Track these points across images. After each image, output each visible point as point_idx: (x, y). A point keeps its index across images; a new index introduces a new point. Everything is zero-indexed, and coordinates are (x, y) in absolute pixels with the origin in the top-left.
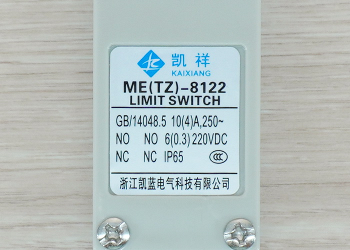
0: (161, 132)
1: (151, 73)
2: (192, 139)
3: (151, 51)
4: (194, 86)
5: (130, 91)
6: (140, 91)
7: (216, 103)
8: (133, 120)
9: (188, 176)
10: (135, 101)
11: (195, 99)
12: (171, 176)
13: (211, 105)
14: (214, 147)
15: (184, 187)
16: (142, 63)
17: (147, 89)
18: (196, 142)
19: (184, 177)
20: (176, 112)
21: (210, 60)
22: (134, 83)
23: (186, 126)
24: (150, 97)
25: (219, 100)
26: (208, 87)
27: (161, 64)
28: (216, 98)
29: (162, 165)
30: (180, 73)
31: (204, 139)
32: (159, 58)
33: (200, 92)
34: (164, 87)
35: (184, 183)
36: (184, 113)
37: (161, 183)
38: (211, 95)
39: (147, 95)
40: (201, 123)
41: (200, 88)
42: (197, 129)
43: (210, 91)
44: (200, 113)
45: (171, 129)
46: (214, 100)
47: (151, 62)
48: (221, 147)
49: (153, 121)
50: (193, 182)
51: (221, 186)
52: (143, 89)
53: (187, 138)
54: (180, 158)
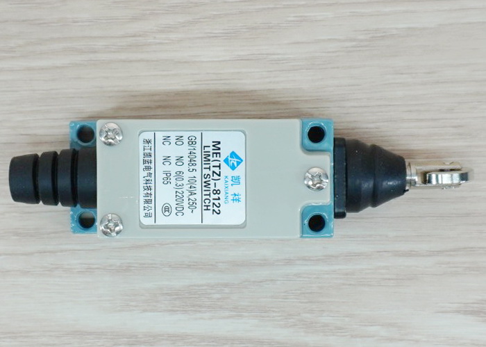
0: (185, 168)
1: (226, 161)
2: (180, 191)
3: (242, 161)
4: (217, 192)
5: (214, 146)
6: (213, 153)
7: (206, 208)
8: (192, 148)
9: (153, 188)
10: (207, 149)
11: (208, 193)
12: (153, 175)
13: (204, 204)
14: (174, 206)
15: (145, 185)
16: (233, 154)
17: (215, 158)
18: (178, 194)
19: (153, 185)
20: (198, 179)
21: (236, 203)
22: (219, 149)
23: (189, 186)
24: (209, 160)
25: (207, 209)
26: (216, 202)
27: (233, 168)
28: (209, 208)
29: (161, 169)
30: (226, 182)
31: (179, 198)
33: (213, 196)
34: (217, 170)
35: (148, 185)
36: (198, 185)
37: (148, 168)
38: (211, 204)
39: (211, 158)
40: (191, 197)
41: (216, 196)
42: (186, 194)
43: (214, 204)
44: (198, 196)
45: (187, 175)
46: (207, 206)
47: (234, 161)
48: (174, 211)
49: (192, 162)
50: (149, 192)
51: (146, 211)
52: (215, 155)
53: (180, 187)
54: (166, 182)
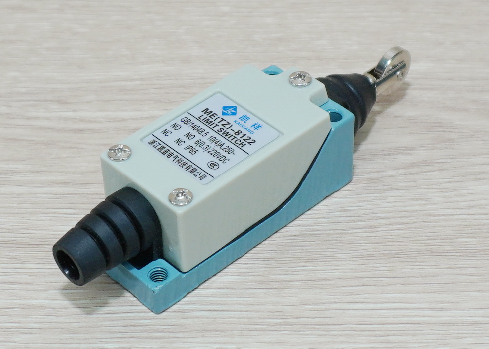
0: (198, 137)
1: (224, 114)
2: (210, 150)
3: (236, 107)
4: (239, 132)
5: (205, 113)
6: (210, 116)
7: (241, 145)
8: (191, 124)
9: (187, 161)
10: (202, 118)
11: (232, 137)
12: (179, 155)
13: (237, 145)
14: (216, 160)
15: (180, 164)
17: (214, 118)
18: (210, 152)
19: (185, 160)
20: (215, 135)
21: (260, 129)
22: (211, 112)
23: (214, 143)
24: (211, 122)
25: (243, 145)
26: (245, 137)
27: (234, 114)
28: (243, 143)
29: (181, 149)
30: (239, 123)
31: (216, 154)
32: (236, 111)
33: (238, 137)
34: (223, 122)
35: (182, 162)
36: (219, 138)
37: (171, 154)
38: (242, 141)
39: (210, 120)
40: (222, 147)
41: (241, 135)
42: (217, 148)
43: (244, 139)
44: (227, 143)
45: (205, 139)
46: (241, 143)
47: (229, 111)
48: (220, 163)
49: (199, 131)
50: (187, 165)
51: (198, 176)
52: (212, 117)
53: (207, 148)
54: (193, 153)
